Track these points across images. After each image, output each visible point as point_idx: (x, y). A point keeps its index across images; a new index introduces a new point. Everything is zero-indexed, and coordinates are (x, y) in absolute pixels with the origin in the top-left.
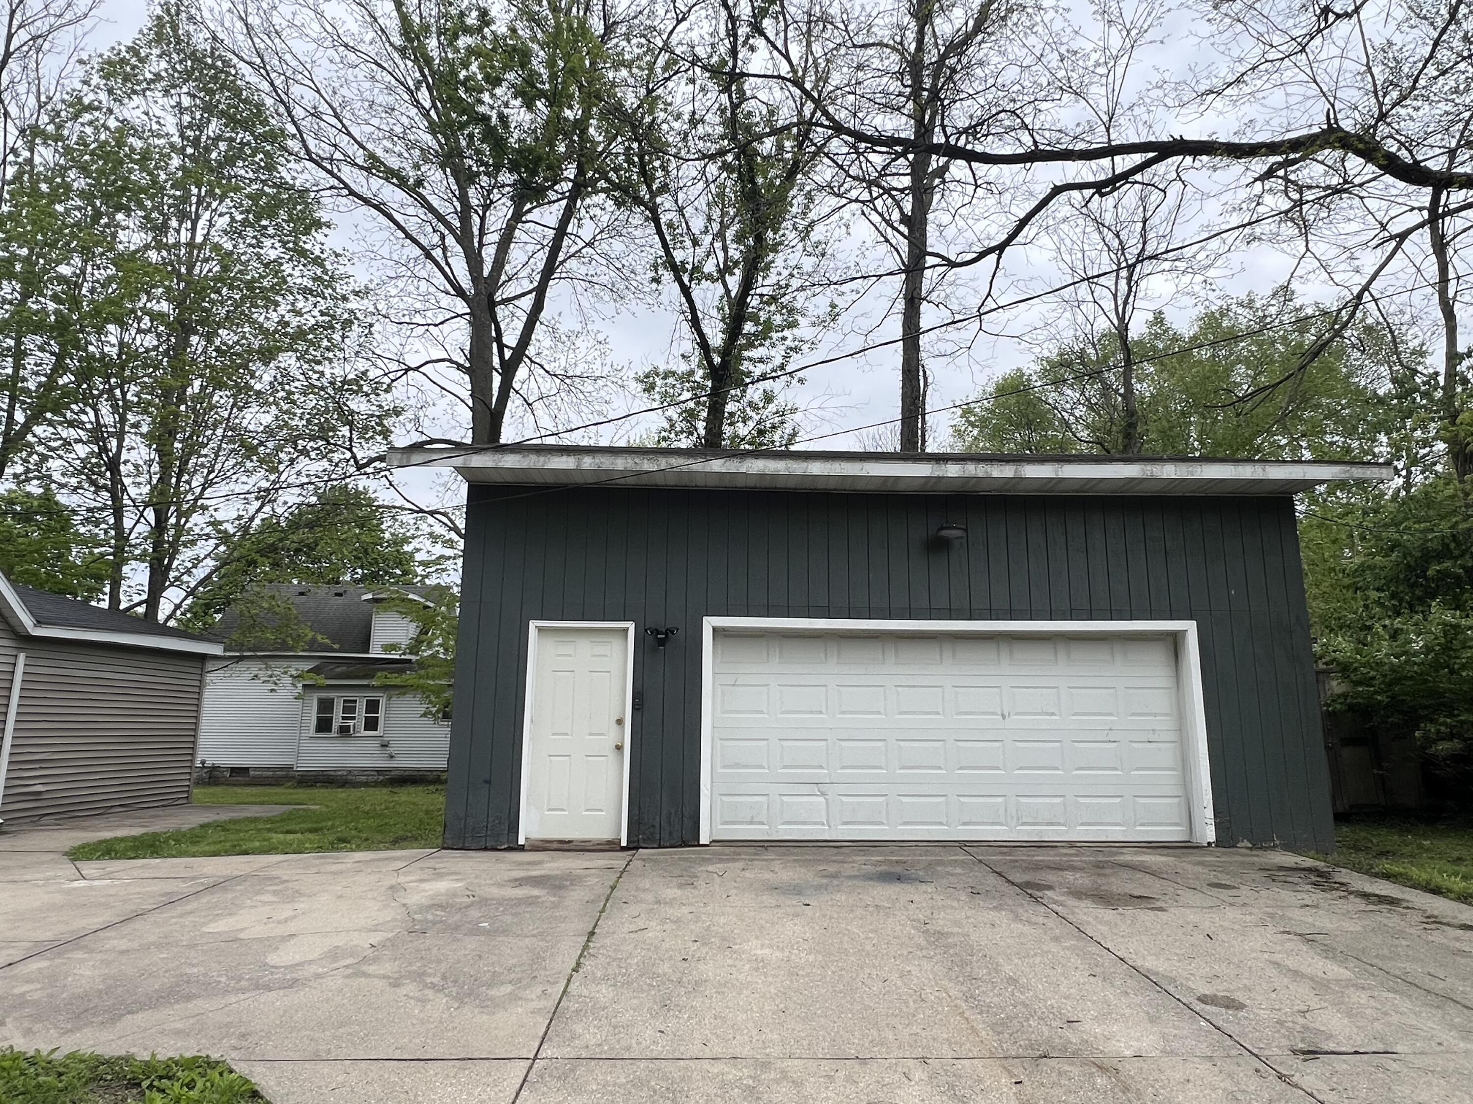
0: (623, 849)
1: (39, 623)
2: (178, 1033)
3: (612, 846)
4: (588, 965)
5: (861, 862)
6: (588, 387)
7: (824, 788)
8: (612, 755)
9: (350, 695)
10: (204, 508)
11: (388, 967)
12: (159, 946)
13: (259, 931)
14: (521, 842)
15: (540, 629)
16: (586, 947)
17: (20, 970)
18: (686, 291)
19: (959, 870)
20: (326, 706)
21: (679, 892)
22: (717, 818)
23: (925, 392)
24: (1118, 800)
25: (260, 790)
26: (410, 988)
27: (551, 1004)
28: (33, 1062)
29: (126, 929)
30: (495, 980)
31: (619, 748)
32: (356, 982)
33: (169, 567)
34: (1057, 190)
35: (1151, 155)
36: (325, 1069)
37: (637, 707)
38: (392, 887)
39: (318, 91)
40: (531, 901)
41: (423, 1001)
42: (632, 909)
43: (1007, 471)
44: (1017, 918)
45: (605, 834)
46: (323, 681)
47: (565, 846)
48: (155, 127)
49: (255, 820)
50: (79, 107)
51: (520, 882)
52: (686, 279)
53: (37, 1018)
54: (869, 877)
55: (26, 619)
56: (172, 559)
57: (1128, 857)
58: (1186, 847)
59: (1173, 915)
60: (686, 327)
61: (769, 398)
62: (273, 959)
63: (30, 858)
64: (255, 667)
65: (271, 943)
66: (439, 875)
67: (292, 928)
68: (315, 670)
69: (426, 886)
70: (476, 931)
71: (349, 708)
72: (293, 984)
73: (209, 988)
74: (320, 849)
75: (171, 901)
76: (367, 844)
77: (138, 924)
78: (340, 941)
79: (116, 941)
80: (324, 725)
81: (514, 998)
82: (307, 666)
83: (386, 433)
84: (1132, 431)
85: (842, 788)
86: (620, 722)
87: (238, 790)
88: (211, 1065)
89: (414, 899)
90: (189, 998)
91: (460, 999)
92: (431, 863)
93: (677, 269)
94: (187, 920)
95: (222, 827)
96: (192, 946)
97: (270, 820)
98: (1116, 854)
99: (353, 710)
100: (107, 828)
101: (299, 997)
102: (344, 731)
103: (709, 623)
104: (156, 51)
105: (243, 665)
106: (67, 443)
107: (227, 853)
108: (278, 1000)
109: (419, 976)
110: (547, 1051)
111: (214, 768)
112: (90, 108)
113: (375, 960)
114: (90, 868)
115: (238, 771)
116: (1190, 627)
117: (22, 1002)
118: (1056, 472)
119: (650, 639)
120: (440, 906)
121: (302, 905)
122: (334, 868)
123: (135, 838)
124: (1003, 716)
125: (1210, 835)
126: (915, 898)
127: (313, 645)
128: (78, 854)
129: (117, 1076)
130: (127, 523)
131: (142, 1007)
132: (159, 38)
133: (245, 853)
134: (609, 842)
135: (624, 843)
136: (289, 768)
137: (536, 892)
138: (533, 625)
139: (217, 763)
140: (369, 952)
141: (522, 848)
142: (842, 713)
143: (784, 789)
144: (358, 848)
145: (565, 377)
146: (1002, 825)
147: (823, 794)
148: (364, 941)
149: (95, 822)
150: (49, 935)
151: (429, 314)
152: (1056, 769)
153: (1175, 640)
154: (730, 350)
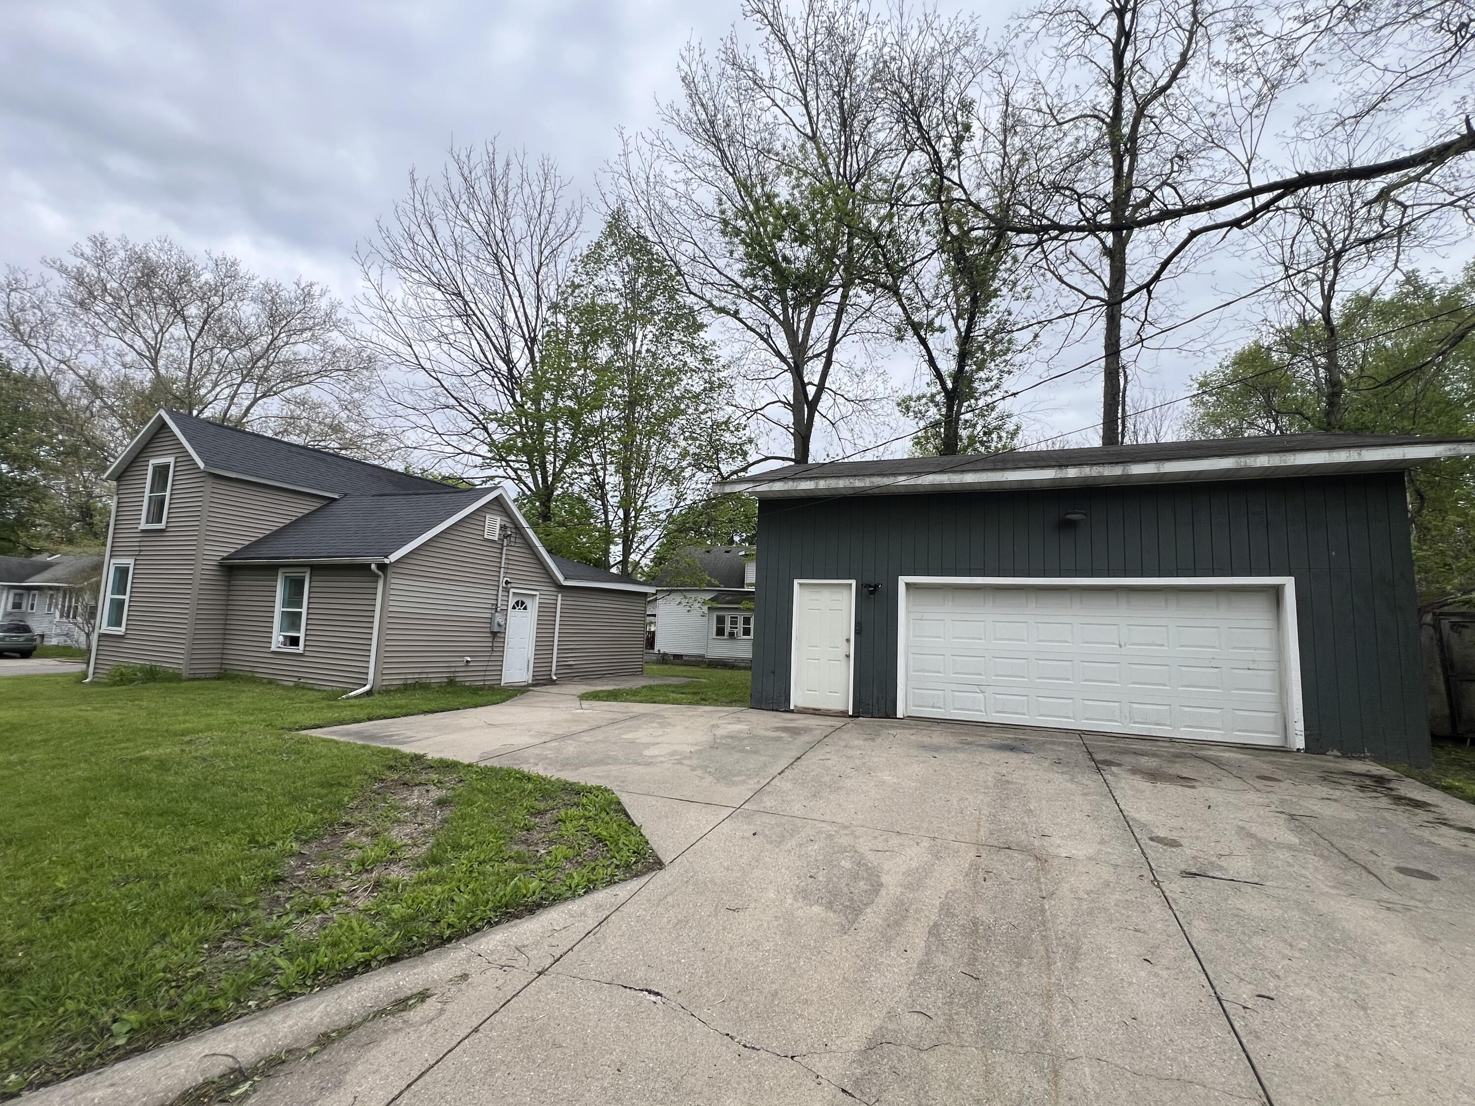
0: (850, 716)
1: (566, 579)
2: (599, 777)
3: (843, 714)
4: (787, 772)
5: (997, 737)
6: (874, 406)
7: (982, 688)
8: (844, 659)
9: (734, 614)
10: (646, 508)
11: (694, 762)
12: (602, 741)
13: (645, 740)
14: (792, 707)
15: (801, 584)
16: (792, 764)
17: (548, 745)
18: (923, 342)
19: (1062, 748)
20: (721, 620)
21: (862, 742)
22: (910, 702)
23: (1125, 388)
24: (1219, 711)
25: (689, 668)
26: (699, 772)
27: (758, 787)
28: (544, 780)
29: (592, 733)
30: (739, 773)
31: (848, 656)
32: (676, 767)
33: (632, 541)
34: (1193, 234)
35: (1276, 193)
36: (649, 798)
37: (857, 632)
38: (713, 726)
39: (695, 244)
40: (778, 739)
41: (702, 778)
42: (828, 749)
43: (1117, 471)
44: (1072, 780)
45: (840, 707)
46: (715, 605)
47: (816, 712)
48: (611, 286)
49: (670, 686)
50: (575, 287)
51: (778, 729)
52: (922, 333)
53: (550, 765)
54: (991, 747)
55: (560, 577)
56: (633, 537)
57: (1212, 753)
58: (1282, 750)
59: (1200, 791)
60: (925, 366)
61: (991, 407)
62: (646, 753)
63: (565, 697)
64: (678, 598)
65: (647, 746)
66: (739, 721)
67: (659, 740)
68: (712, 600)
69: (730, 726)
70: (743, 751)
71: (734, 622)
72: (649, 764)
73: (616, 761)
74: (690, 703)
75: (613, 722)
76: (716, 702)
77: (596, 732)
78: (677, 748)
79: (586, 738)
80: (720, 632)
81: (744, 782)
82: (708, 596)
83: (745, 454)
84: (1336, 399)
85: (996, 690)
86: (848, 640)
87: (677, 668)
88: (606, 790)
89: (720, 732)
90: (607, 764)
91: (718, 780)
92: (740, 715)
93: (916, 327)
94: (616, 732)
95: (650, 688)
96: (615, 743)
97: (676, 686)
98: (1201, 749)
99: (736, 623)
100: (602, 685)
101: (648, 769)
102: (732, 635)
103: (903, 580)
104: (610, 241)
105: (672, 596)
106: (581, 474)
107: (647, 702)
108: (641, 769)
109: (705, 768)
110: (746, 806)
111: (665, 654)
112: (579, 286)
113: (690, 758)
114: (585, 704)
115: (676, 656)
116: (1289, 583)
117: (546, 758)
118: (1158, 468)
119: (865, 590)
120: (732, 737)
121: (669, 730)
122: (690, 713)
123: (609, 691)
124: (1120, 646)
125: (1300, 743)
126: (1011, 761)
127: (710, 584)
128: (584, 697)
129: (572, 790)
130: (611, 518)
131: (589, 765)
132: (611, 234)
133: (655, 702)
134: (842, 712)
135: (851, 713)
136: (703, 656)
137: (784, 735)
138: (796, 582)
139: (667, 651)
140: (688, 755)
141: (792, 711)
142: (996, 639)
143: (955, 687)
144: (710, 704)
145: (859, 401)
146: (1116, 721)
147: (982, 692)
148: (687, 749)
149: (596, 681)
150: (561, 732)
151: (768, 372)
152: (1165, 685)
153: (1277, 592)
154: (959, 375)
